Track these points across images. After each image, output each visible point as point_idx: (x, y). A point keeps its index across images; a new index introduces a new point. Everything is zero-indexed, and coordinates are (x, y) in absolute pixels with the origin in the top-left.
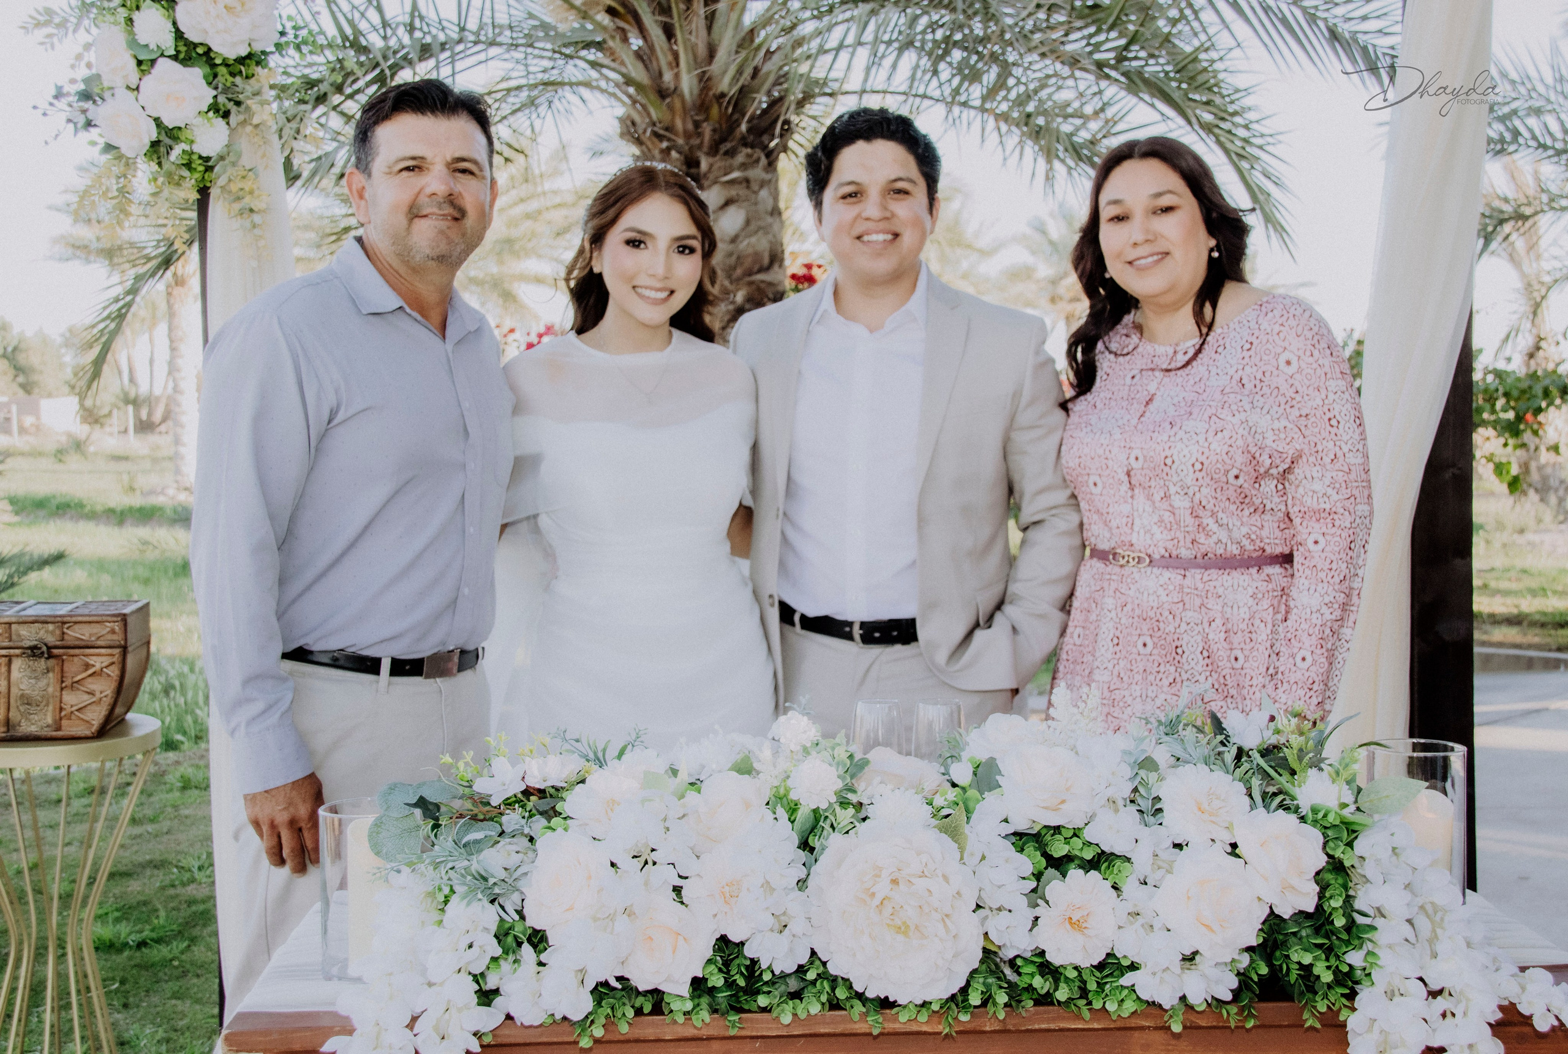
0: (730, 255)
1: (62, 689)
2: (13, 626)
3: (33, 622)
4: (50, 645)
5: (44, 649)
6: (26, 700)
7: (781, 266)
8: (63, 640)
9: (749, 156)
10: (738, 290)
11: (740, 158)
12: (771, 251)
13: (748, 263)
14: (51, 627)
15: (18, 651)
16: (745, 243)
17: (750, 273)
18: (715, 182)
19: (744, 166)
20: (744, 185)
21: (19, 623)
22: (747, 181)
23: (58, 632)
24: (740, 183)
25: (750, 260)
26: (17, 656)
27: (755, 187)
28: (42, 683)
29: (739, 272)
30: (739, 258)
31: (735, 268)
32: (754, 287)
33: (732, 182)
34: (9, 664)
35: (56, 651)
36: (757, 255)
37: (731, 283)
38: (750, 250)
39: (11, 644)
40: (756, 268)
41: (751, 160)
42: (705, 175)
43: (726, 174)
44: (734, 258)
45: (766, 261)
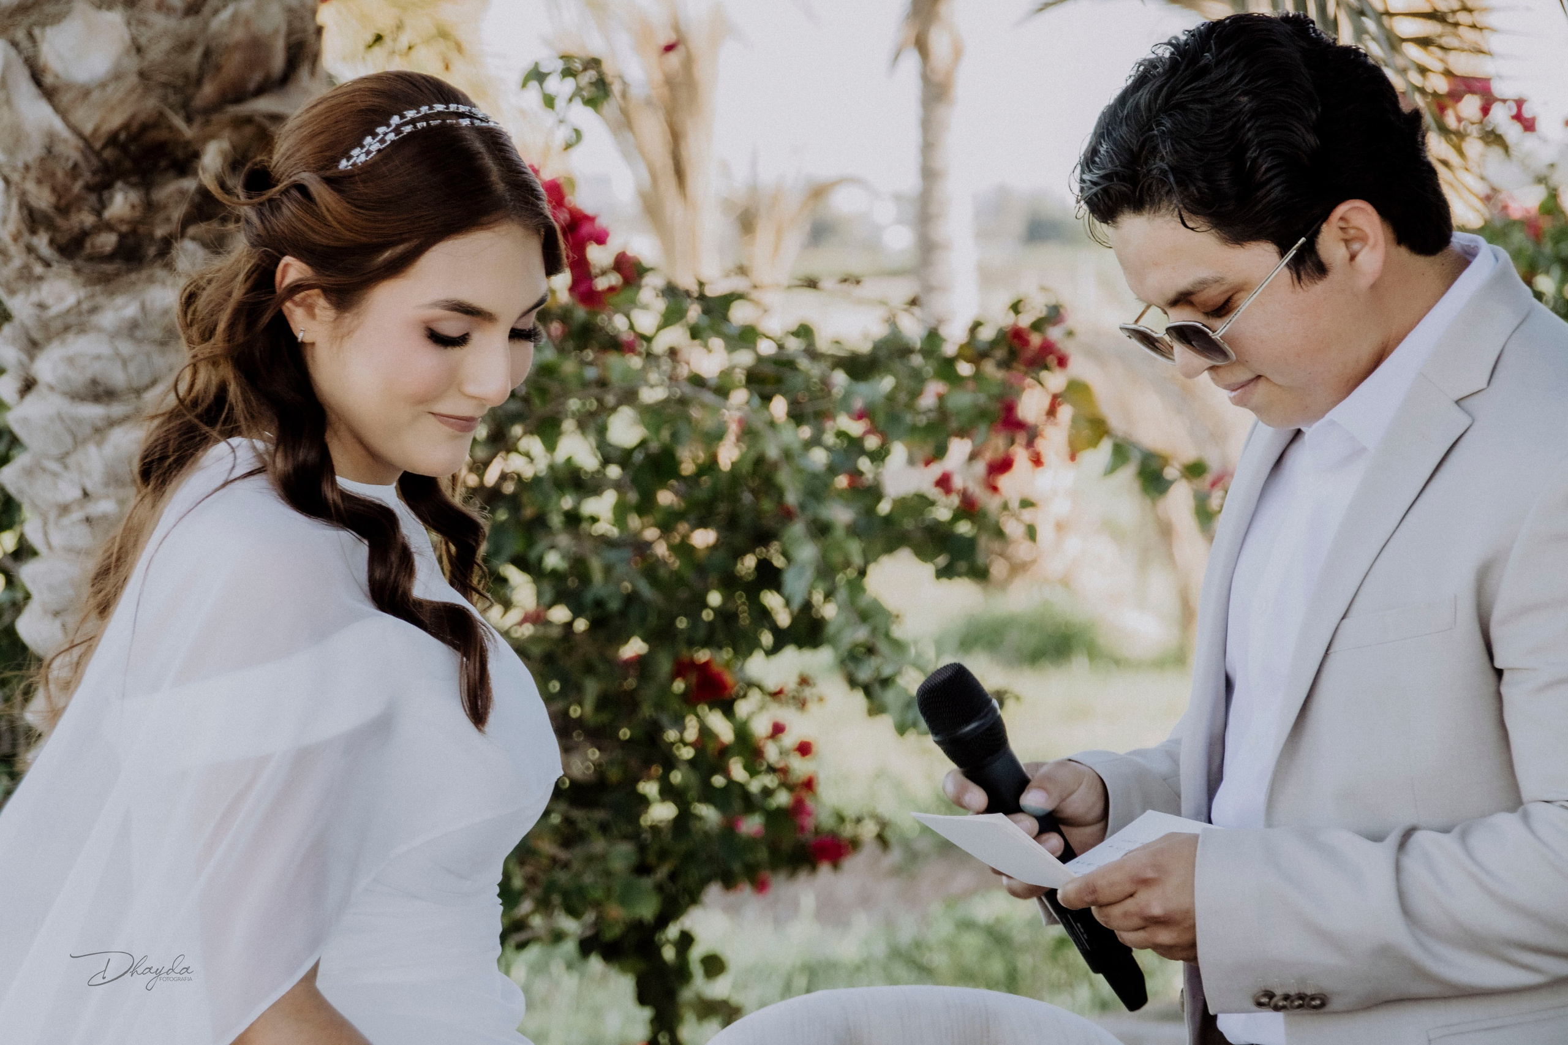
0: (186, 46)
7: (313, 72)
10: (207, 139)
12: (290, 33)
13: (233, 65)
16: (225, 15)
17: (238, 94)
25: (237, 57)
29: (208, 90)
30: (207, 54)
31: (199, 82)
32: (249, 131)
36: (257, 46)
37: (189, 120)
38: (239, 34)
40: (257, 77)
44: (196, 55)
45: (278, 61)
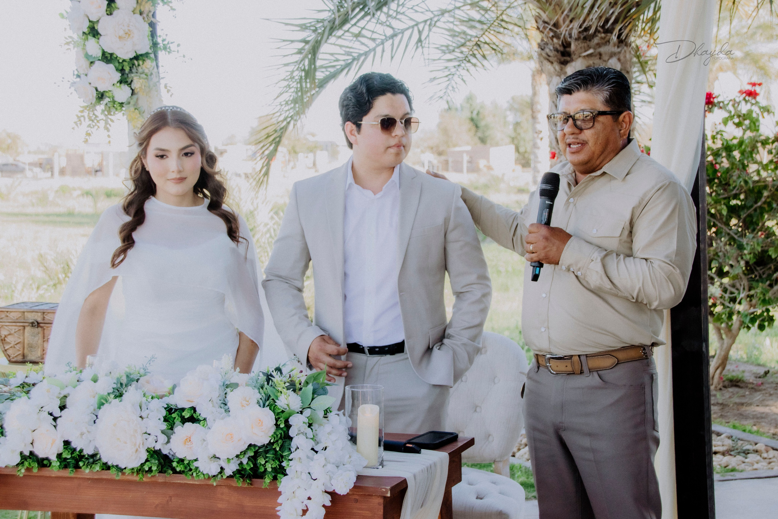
1: (44, 341)
2: (26, 313)
3: (32, 312)
4: (39, 322)
5: (36, 324)
6: (31, 346)
8: (44, 320)
9: (602, 38)
11: (596, 40)
14: (39, 314)
15: (27, 324)
18: (580, 57)
19: (599, 45)
20: (598, 57)
21: (27, 312)
22: (600, 54)
23: (42, 317)
24: (596, 56)
26: (27, 326)
27: (605, 57)
28: (36, 339)
33: (590, 55)
34: (24, 328)
35: (41, 325)
39: (24, 321)
41: (603, 41)
42: (574, 52)
43: (586, 51)
